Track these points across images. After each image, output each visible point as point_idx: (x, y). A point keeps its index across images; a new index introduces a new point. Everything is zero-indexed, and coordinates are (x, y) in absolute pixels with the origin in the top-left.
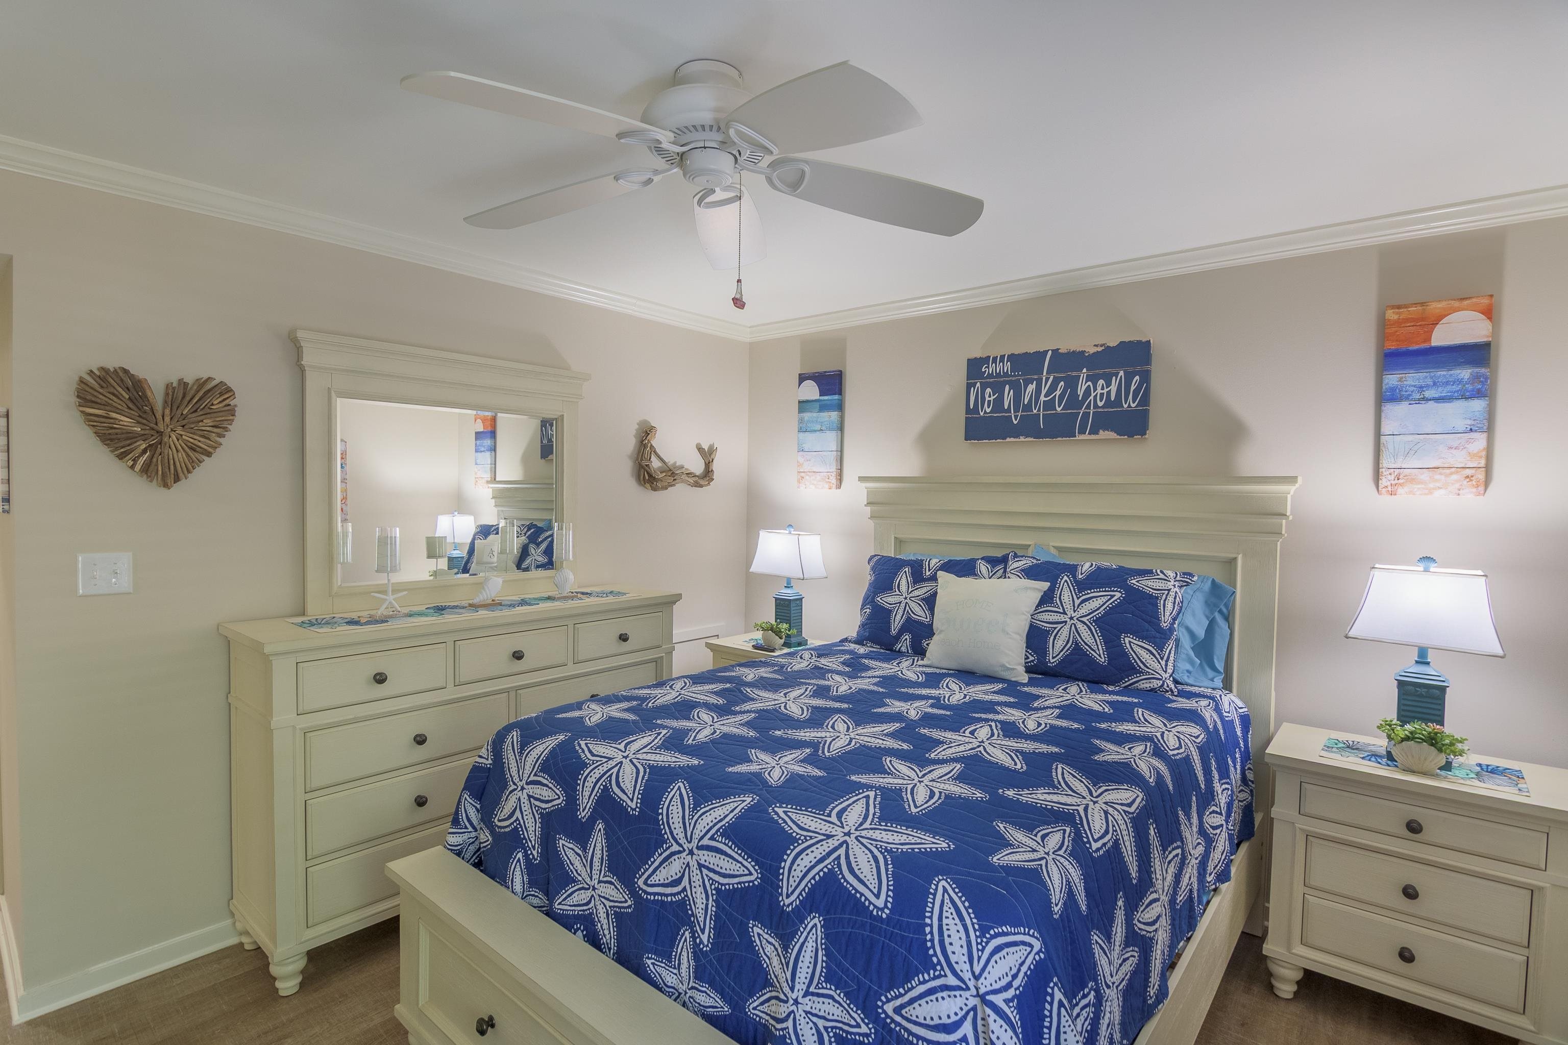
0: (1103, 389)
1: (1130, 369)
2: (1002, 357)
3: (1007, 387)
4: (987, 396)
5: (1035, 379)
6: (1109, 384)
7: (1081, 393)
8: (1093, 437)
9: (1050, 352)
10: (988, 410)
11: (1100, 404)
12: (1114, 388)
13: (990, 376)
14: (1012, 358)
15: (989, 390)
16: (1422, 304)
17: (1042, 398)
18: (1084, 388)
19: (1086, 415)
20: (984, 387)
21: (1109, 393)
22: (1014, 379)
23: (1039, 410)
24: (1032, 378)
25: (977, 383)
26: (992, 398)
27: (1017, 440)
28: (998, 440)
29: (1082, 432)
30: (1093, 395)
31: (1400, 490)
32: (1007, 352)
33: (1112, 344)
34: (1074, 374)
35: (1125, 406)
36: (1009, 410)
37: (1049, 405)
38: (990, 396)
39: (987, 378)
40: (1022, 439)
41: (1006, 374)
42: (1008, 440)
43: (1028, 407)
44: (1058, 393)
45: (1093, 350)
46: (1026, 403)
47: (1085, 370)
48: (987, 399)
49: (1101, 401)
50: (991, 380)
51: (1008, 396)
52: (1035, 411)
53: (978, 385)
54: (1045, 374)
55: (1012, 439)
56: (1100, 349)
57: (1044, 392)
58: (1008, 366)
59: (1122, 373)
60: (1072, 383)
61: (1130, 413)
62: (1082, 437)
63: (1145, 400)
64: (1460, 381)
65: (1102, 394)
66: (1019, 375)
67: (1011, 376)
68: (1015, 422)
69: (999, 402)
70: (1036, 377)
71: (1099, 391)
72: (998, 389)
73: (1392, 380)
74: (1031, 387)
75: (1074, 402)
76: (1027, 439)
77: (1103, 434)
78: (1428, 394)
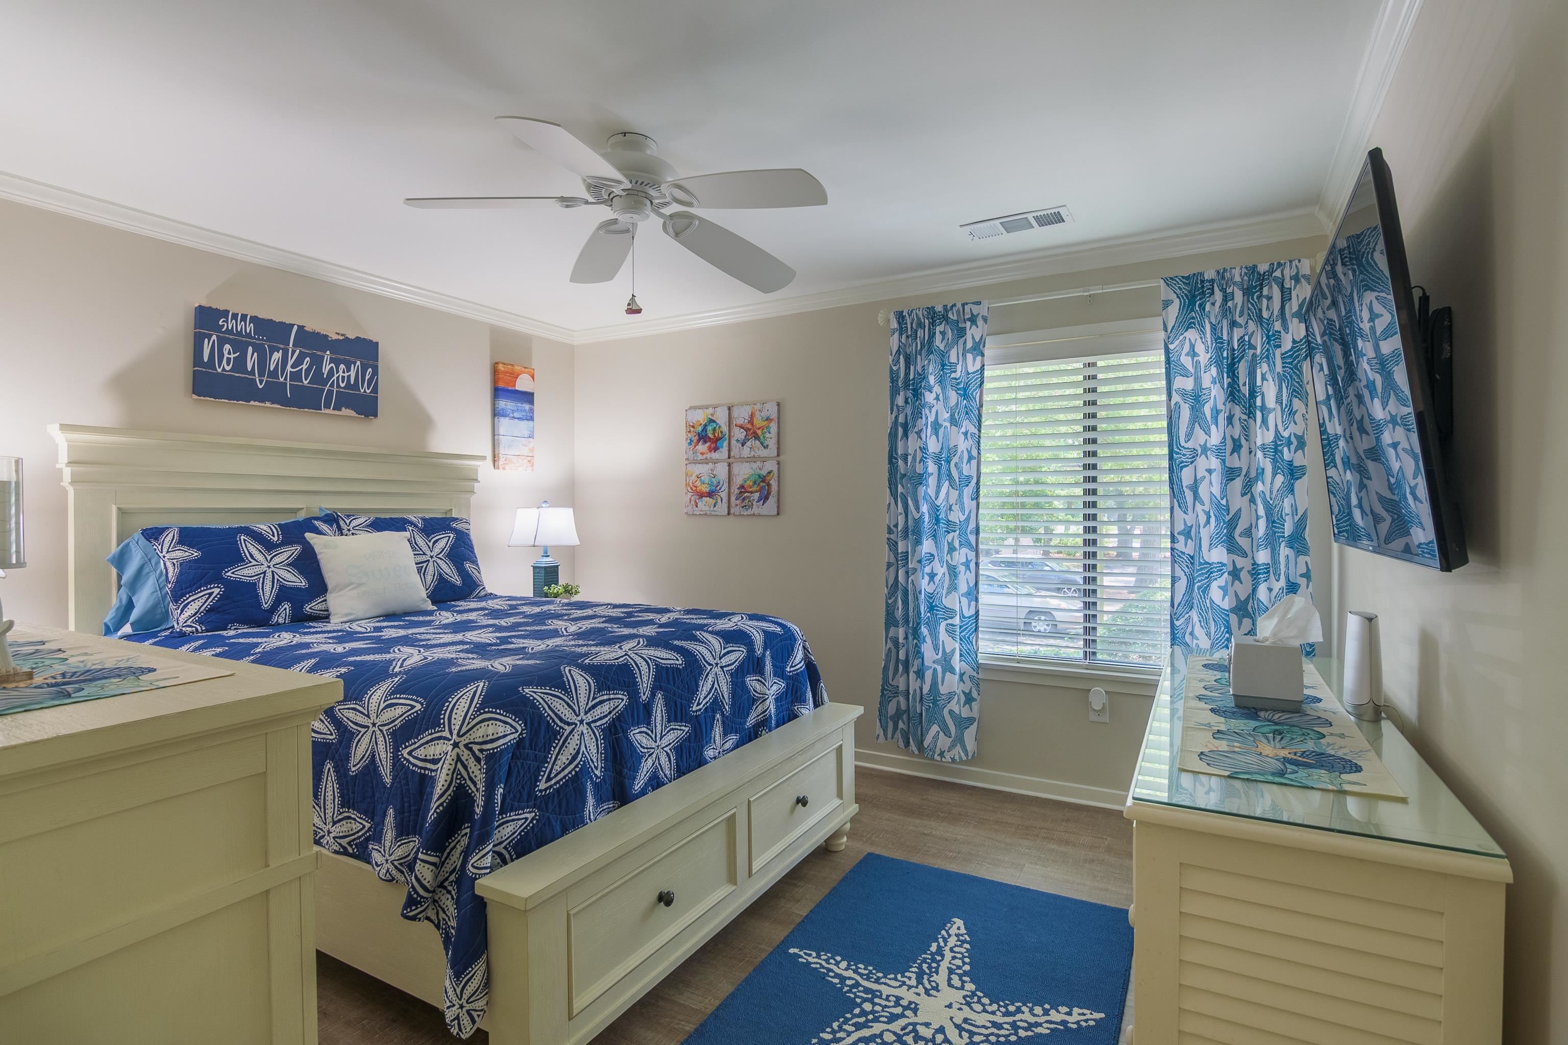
0: (344, 372)
1: (365, 362)
2: (244, 317)
3: (250, 349)
4: (226, 353)
5: (281, 349)
6: (349, 370)
7: (325, 371)
8: (336, 412)
9: (295, 328)
10: (228, 368)
11: (342, 385)
12: (353, 374)
13: (228, 331)
14: (254, 319)
15: (227, 347)
16: (512, 365)
17: (289, 368)
18: (328, 368)
19: (330, 392)
20: (222, 342)
21: (349, 377)
22: (257, 342)
23: (286, 379)
24: (277, 347)
25: (212, 335)
26: (232, 356)
27: (263, 404)
28: (240, 402)
29: (327, 406)
30: (336, 376)
31: (507, 467)
32: (251, 313)
33: (352, 336)
34: (319, 353)
35: (362, 391)
36: (252, 372)
37: (296, 376)
38: (229, 353)
39: (223, 333)
40: (268, 404)
41: (248, 335)
42: (252, 403)
43: (274, 374)
44: (304, 367)
45: (335, 337)
46: (272, 369)
47: (328, 352)
48: (226, 355)
49: (343, 382)
50: (231, 337)
51: (251, 360)
52: (282, 380)
53: (214, 337)
54: (291, 345)
55: (257, 403)
56: (341, 338)
57: (290, 363)
58: (250, 328)
59: (358, 363)
60: (317, 361)
61: (364, 396)
62: (327, 411)
63: (375, 390)
64: (525, 411)
65: (343, 377)
66: (263, 340)
67: (254, 338)
68: (260, 387)
69: (240, 363)
70: (282, 346)
71: (341, 373)
72: (240, 346)
73: (502, 404)
74: (277, 356)
75: (319, 378)
76: (273, 406)
77: (346, 412)
78: (516, 415)
